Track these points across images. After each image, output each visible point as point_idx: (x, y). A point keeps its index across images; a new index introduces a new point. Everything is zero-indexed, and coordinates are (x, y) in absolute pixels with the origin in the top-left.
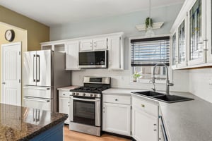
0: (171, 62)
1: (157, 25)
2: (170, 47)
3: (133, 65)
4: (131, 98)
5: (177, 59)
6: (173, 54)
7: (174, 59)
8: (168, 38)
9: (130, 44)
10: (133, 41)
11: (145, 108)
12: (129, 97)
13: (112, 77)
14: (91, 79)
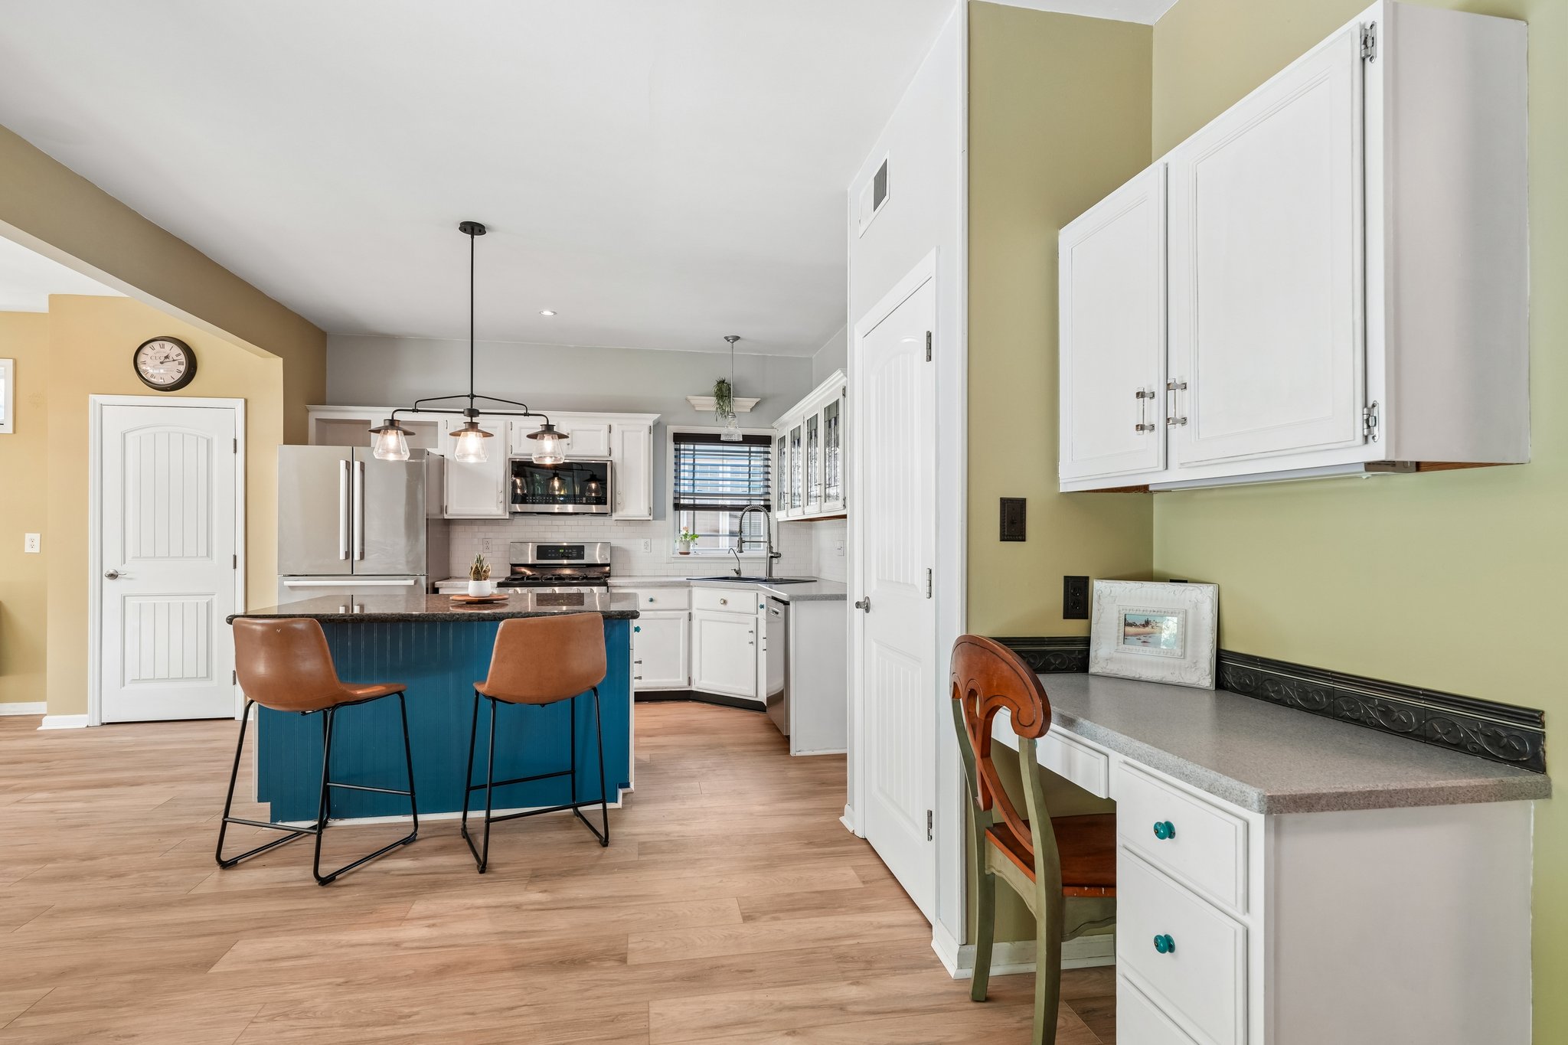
0: (774, 503)
1: (743, 404)
2: (773, 463)
3: (678, 507)
4: (690, 593)
5: (788, 498)
6: (780, 481)
7: (781, 495)
8: (765, 441)
9: (671, 446)
10: (679, 438)
11: (730, 606)
12: (686, 590)
13: (615, 543)
14: (543, 551)
